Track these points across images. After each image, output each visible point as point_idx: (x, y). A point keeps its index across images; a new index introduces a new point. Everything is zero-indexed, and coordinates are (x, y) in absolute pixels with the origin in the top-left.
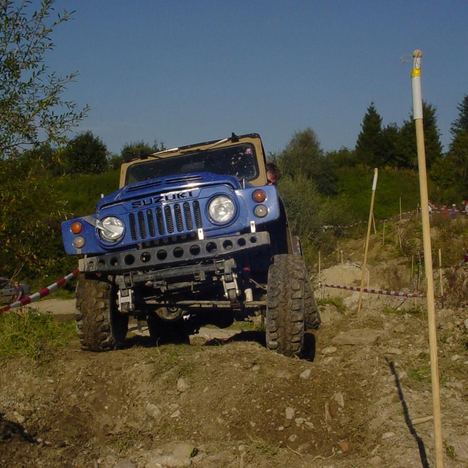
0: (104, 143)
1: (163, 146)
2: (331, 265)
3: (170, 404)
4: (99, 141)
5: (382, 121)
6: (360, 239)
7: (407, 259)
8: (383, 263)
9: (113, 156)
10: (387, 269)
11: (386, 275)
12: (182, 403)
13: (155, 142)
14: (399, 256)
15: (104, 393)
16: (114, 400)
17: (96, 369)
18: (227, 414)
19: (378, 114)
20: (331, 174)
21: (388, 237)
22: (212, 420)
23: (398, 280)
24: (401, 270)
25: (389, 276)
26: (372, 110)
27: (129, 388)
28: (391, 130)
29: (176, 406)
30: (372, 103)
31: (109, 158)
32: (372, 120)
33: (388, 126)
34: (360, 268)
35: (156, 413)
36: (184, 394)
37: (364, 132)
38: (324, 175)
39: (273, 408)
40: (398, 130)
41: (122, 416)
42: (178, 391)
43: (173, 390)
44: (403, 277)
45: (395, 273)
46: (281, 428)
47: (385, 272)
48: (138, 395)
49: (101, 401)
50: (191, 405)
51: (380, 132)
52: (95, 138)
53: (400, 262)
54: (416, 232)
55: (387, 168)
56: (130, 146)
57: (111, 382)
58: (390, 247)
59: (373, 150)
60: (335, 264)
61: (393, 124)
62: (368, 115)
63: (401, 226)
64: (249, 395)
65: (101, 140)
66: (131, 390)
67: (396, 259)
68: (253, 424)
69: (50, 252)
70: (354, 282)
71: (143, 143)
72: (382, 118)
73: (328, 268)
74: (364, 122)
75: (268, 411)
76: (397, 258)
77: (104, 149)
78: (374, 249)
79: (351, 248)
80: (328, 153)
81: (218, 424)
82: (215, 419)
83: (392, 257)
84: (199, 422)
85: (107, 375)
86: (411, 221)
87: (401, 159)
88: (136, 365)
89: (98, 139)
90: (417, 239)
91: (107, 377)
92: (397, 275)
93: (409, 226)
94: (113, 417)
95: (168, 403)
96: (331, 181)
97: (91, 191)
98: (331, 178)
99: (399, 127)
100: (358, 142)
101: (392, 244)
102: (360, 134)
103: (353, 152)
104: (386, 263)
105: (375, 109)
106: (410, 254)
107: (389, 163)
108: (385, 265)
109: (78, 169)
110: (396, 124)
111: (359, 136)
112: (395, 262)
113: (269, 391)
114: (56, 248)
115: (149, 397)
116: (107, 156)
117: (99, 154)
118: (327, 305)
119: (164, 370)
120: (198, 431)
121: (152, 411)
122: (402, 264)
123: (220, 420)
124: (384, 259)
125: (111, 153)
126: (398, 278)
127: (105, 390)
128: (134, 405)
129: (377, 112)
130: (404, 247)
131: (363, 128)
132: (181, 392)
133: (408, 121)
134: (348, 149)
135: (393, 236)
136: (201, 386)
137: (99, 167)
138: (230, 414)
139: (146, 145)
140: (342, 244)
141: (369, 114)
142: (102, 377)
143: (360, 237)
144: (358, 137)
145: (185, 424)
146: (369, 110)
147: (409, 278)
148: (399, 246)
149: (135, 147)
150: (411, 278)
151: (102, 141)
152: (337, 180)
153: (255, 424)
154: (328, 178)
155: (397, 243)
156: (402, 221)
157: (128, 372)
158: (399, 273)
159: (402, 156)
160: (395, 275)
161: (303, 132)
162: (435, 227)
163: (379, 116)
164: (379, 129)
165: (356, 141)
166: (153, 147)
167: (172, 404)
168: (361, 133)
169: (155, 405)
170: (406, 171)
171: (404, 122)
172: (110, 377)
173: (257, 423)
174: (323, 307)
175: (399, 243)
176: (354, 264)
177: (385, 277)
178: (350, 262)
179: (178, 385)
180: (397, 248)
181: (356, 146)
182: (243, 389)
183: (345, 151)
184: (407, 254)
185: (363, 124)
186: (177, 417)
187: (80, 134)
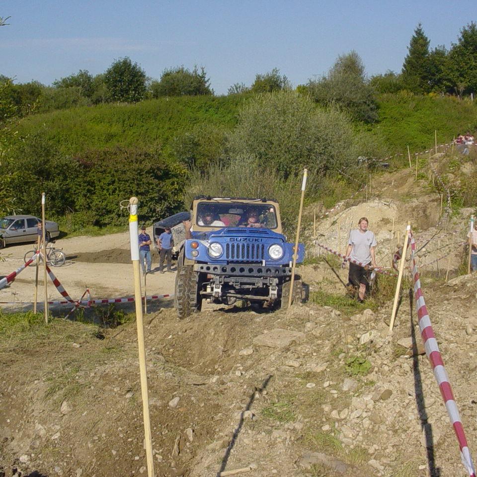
0: (142, 70)
1: (203, 71)
2: (360, 202)
3: (53, 426)
4: (138, 67)
5: (430, 44)
6: (395, 173)
7: (438, 196)
8: (415, 200)
9: (153, 82)
10: (417, 207)
11: (415, 213)
12: (63, 425)
13: (196, 67)
14: (431, 192)
15: (8, 407)
16: (16, 414)
17: (5, 383)
18: (97, 440)
19: (426, 36)
20: (372, 102)
21: (422, 171)
22: (84, 444)
23: (426, 218)
24: (430, 208)
25: (418, 215)
26: (419, 33)
27: (27, 405)
28: (439, 53)
29: (58, 427)
30: (420, 25)
31: (150, 84)
32: (419, 42)
33: (436, 48)
34: (388, 205)
35: (42, 432)
36: (66, 416)
37: (411, 55)
38: (365, 103)
39: (133, 438)
40: (446, 53)
41: (19, 430)
42: (61, 413)
43: (57, 412)
44: (432, 216)
45: (424, 211)
46: (137, 458)
47: (414, 210)
48: (33, 412)
49: (5, 414)
50: (70, 427)
51: (427, 55)
52: (133, 64)
53: (431, 199)
54: (450, 167)
55: (431, 94)
56: (169, 72)
57: (15, 396)
58: (423, 182)
59: (420, 74)
60: (364, 201)
61: (441, 46)
62: (416, 38)
63: (436, 160)
64: (118, 422)
65: (139, 66)
66: (28, 407)
67: (427, 196)
68: (114, 453)
69: (79, 188)
70: (381, 221)
71: (183, 68)
72: (430, 41)
73: (357, 205)
74: (411, 45)
75: (130, 440)
76: (428, 194)
77: (142, 75)
78: (407, 184)
79: (384, 183)
80: (373, 76)
81: (88, 448)
82: (87, 443)
83: (424, 193)
84: (74, 445)
85: (12, 390)
86: (446, 155)
87: (448, 84)
88: (36, 382)
89: (136, 65)
90: (451, 174)
91: (13, 391)
92: (426, 213)
93: (444, 161)
94: (12, 431)
95: (52, 424)
96: (371, 109)
97: (125, 122)
98: (372, 106)
99: (447, 50)
100: (404, 66)
101: (425, 179)
102: (406, 57)
103: (400, 76)
104: (417, 199)
105: (422, 31)
106: (442, 190)
107: (436, 87)
108: (415, 202)
109: (116, 97)
110: (444, 47)
111: (406, 59)
112: (426, 199)
113: (136, 419)
114: (86, 184)
115: (39, 416)
116: (146, 82)
117: (137, 81)
118: (322, 263)
119: (57, 390)
120: (71, 455)
121: (38, 430)
122: (433, 201)
123: (90, 445)
124: (416, 195)
125: (151, 78)
126: (426, 217)
127: (9, 403)
128: (28, 422)
129: (424, 35)
130: (436, 183)
131: (410, 51)
132: (64, 415)
133: (456, 44)
134: (394, 72)
135: (427, 171)
136: (81, 409)
137: (138, 93)
138: (100, 439)
139: (186, 70)
140: (376, 177)
141: (416, 36)
142: (8, 391)
143: (395, 171)
144: (404, 60)
145: (62, 447)
146: (416, 32)
147: (438, 217)
148: (431, 181)
149: (175, 72)
150: (440, 217)
151: (140, 68)
152: (378, 107)
153: (116, 452)
154: (369, 105)
155: (430, 178)
156: (437, 155)
157: (29, 388)
158: (428, 211)
159: (449, 80)
160: (424, 213)
161: (347, 55)
162: (470, 162)
163: (427, 38)
164: (426, 52)
165: (403, 64)
166: (193, 72)
167: (55, 426)
168: (408, 57)
169: (42, 425)
170: (451, 97)
171: (452, 45)
172: (14, 391)
173: (118, 451)
174: (317, 265)
175: (432, 179)
176: (382, 202)
177: (413, 215)
178: (379, 200)
179: (62, 408)
180: (430, 184)
181: (403, 69)
182: (115, 415)
183: (391, 75)
184: (439, 190)
185: (409, 46)
186: (56, 439)
187: (118, 60)
